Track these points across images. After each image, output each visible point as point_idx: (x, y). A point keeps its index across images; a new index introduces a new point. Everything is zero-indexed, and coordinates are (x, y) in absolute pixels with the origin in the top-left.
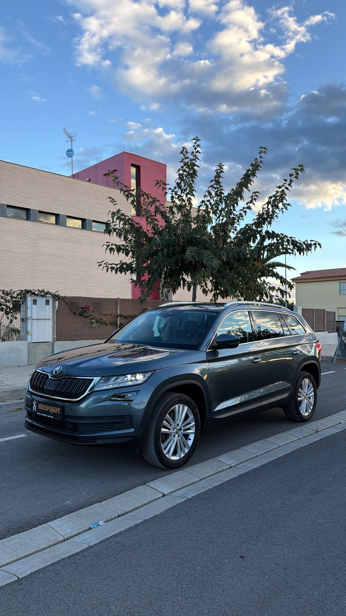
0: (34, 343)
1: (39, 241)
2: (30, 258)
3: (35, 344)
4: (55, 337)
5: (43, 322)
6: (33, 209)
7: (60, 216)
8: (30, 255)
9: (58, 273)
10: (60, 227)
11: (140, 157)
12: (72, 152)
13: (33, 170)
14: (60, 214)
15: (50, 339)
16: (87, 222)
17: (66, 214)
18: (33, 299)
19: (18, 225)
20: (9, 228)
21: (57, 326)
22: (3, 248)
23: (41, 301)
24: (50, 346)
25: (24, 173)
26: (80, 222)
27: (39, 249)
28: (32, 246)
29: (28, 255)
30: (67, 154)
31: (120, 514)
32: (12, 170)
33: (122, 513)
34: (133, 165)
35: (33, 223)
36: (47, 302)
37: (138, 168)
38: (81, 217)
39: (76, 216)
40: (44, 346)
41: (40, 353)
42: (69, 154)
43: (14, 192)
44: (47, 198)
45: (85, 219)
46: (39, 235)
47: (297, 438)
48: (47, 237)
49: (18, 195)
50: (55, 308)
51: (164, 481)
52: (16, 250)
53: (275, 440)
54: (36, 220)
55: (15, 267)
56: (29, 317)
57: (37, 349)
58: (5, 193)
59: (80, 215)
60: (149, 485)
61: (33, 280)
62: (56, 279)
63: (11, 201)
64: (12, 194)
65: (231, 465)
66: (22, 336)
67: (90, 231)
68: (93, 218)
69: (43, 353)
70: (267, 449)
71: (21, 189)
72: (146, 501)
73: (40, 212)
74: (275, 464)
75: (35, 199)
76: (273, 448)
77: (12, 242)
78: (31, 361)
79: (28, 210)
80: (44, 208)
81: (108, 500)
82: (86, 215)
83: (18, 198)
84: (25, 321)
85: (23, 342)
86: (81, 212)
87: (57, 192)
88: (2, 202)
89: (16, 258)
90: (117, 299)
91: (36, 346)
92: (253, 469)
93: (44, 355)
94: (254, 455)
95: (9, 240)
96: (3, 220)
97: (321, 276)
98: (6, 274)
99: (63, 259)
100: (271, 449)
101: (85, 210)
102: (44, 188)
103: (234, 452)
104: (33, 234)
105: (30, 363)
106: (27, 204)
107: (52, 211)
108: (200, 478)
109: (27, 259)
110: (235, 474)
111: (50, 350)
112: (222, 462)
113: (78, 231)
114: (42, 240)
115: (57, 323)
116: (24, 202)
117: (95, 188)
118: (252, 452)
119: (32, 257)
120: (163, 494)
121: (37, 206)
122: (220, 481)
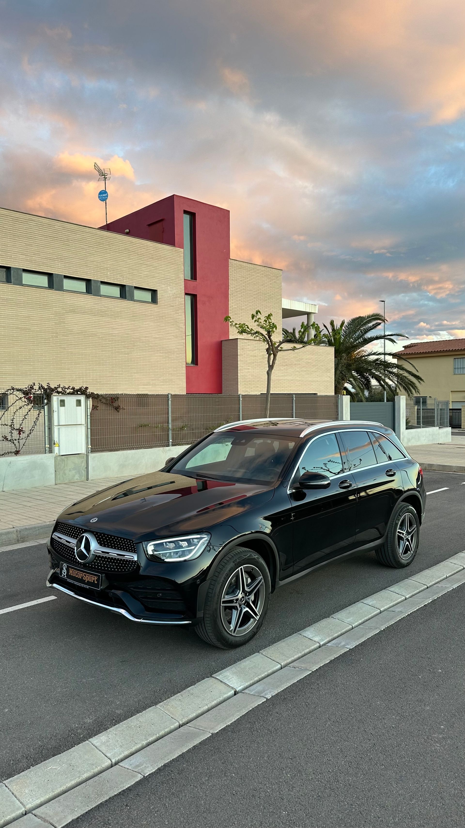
0: (62, 455)
1: (66, 315)
2: (54, 338)
3: (63, 457)
4: (90, 446)
5: (74, 428)
6: (56, 273)
7: (92, 282)
8: (54, 335)
9: (90, 357)
10: (93, 296)
12: (106, 195)
13: (56, 223)
14: (92, 279)
15: (83, 450)
16: (127, 289)
17: (99, 280)
18: (60, 399)
19: (38, 295)
20: (26, 299)
21: (91, 433)
22: (19, 326)
23: (71, 400)
24: (83, 459)
25: (44, 227)
26: (117, 289)
27: (66, 326)
28: (56, 322)
29: (52, 334)
30: (99, 197)
31: (181, 723)
32: (28, 223)
33: (184, 720)
34: (186, 212)
35: (57, 292)
36: (79, 403)
37: (193, 215)
38: (118, 283)
39: (112, 282)
40: (76, 460)
41: (70, 469)
42: (102, 197)
43: (31, 251)
44: (74, 259)
45: (125, 285)
46: (65, 308)
47: (404, 598)
48: (76, 311)
49: (36, 256)
50: (89, 410)
51: (235, 671)
52: (35, 327)
53: (375, 602)
54: (60, 288)
55: (36, 350)
56: (55, 422)
57: (66, 464)
58: (20, 253)
59: (119, 279)
60: (217, 677)
61: (59, 367)
62: (88, 364)
63: (28, 264)
64: (29, 255)
65: (319, 643)
66: (47, 448)
67: (131, 301)
68: (134, 284)
69: (74, 469)
70: (365, 617)
71: (41, 247)
72: (213, 701)
73: (66, 277)
74: (377, 641)
75: (59, 260)
76: (373, 614)
77: (31, 317)
78: (60, 480)
79: (50, 275)
80: (71, 272)
81: (165, 701)
82: (125, 280)
83: (37, 260)
84: (50, 429)
85: (48, 455)
86: (118, 276)
87: (88, 250)
88: (17, 265)
89: (35, 339)
90: (168, 395)
91: (65, 459)
92: (348, 650)
93: (75, 471)
94: (348, 626)
95: (27, 315)
96: (19, 288)
97: (430, 351)
98: (23, 359)
99: (97, 338)
100: (370, 616)
101: (125, 273)
102: (70, 245)
103: (324, 623)
104: (57, 307)
105: (58, 482)
106: (49, 268)
107: (82, 275)
108: (281, 665)
109: (51, 340)
110: (326, 658)
111: (84, 464)
112: (309, 639)
113: (116, 301)
114: (69, 314)
115: (91, 429)
116: (45, 265)
117: (136, 244)
118: (346, 622)
119: (57, 337)
120: (235, 690)
121: (61, 270)
122: (306, 670)
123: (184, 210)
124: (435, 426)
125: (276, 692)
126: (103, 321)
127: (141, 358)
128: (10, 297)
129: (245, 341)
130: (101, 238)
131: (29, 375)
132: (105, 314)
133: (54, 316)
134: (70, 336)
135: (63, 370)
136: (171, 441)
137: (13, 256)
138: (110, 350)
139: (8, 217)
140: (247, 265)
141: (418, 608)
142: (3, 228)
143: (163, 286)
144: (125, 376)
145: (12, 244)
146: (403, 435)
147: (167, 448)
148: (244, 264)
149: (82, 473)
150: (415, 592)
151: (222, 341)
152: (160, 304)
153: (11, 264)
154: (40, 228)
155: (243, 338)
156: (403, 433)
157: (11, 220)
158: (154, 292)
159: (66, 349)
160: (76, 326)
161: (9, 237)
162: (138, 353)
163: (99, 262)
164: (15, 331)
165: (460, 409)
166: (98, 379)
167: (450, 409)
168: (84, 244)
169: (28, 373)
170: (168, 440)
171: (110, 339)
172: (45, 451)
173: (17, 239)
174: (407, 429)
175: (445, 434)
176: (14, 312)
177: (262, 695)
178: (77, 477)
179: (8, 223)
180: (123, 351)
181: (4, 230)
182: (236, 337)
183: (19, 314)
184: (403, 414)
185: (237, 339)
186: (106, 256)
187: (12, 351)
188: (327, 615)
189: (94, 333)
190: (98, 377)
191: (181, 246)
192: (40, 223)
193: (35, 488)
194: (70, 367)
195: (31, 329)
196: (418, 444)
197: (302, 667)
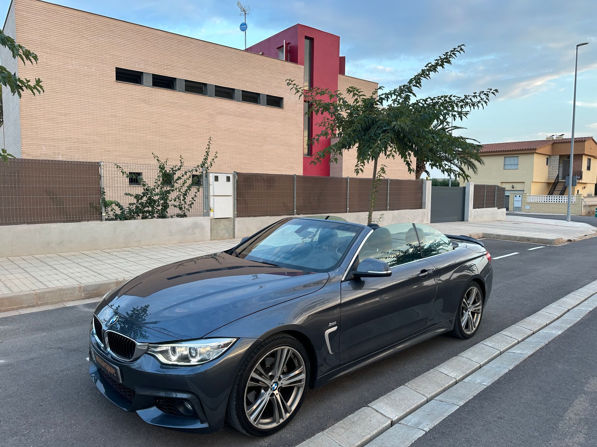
1: (216, 116)
3: (217, 219)
4: (236, 213)
5: (225, 198)
6: (210, 83)
7: (236, 90)
10: (236, 102)
12: (246, 26)
13: (210, 45)
14: (236, 88)
15: (231, 215)
16: (261, 96)
17: (241, 89)
19: (196, 100)
20: (187, 103)
21: (237, 202)
22: (182, 123)
23: (222, 177)
24: (231, 222)
27: (216, 124)
28: (209, 121)
29: (206, 130)
30: (240, 28)
34: (306, 38)
35: (210, 98)
36: (228, 179)
37: (311, 40)
38: (255, 92)
39: (250, 91)
40: (226, 222)
41: (221, 229)
43: (192, 66)
44: (223, 73)
45: (260, 94)
46: (215, 110)
47: (517, 341)
48: (223, 112)
49: (195, 70)
50: (235, 185)
51: (387, 401)
52: (194, 125)
53: (493, 344)
56: (211, 194)
57: (219, 225)
58: (183, 68)
59: (255, 89)
60: (373, 407)
63: (189, 76)
64: (190, 69)
65: (456, 379)
66: (205, 212)
67: (264, 106)
68: (266, 92)
69: (225, 229)
71: (198, 63)
72: (374, 430)
73: (216, 87)
75: (212, 73)
77: (191, 117)
78: (214, 237)
79: (205, 85)
80: (220, 82)
81: (330, 428)
82: (260, 90)
83: (195, 73)
84: (208, 198)
85: (205, 217)
86: (255, 86)
88: (181, 76)
89: (194, 133)
90: (294, 176)
91: (218, 222)
92: (486, 387)
93: (225, 231)
95: (188, 115)
96: (182, 95)
99: (238, 134)
101: (260, 84)
103: (454, 361)
105: (213, 238)
108: (427, 398)
111: (232, 226)
112: (446, 374)
113: (253, 106)
114: (218, 115)
115: (237, 200)
116: (201, 77)
117: (269, 62)
118: (474, 360)
119: (209, 132)
120: (391, 420)
121: (213, 81)
122: (454, 404)
123: (305, 36)
124: (494, 207)
125: (433, 426)
127: (270, 150)
128: (175, 101)
130: (242, 57)
131: (189, 161)
133: (206, 116)
137: (178, 70)
138: (248, 143)
139: (175, 39)
142: (170, 48)
143: (288, 95)
145: (178, 60)
146: (470, 213)
148: (350, 78)
149: (230, 232)
150: (525, 336)
152: (285, 109)
153: (176, 76)
154: (198, 48)
156: (471, 212)
158: (281, 99)
160: (223, 124)
161: (175, 55)
163: (240, 75)
164: (179, 127)
165: (509, 196)
169: (189, 159)
170: (293, 210)
171: (248, 135)
172: (204, 214)
173: (181, 57)
174: (474, 208)
175: (501, 213)
176: (179, 112)
177: (420, 428)
178: (226, 235)
179: (174, 44)
180: (257, 144)
183: (182, 114)
184: (472, 196)
186: (246, 71)
187: (177, 142)
188: (456, 354)
191: (302, 64)
192: (197, 45)
195: (191, 126)
196: (482, 220)
197: (448, 401)
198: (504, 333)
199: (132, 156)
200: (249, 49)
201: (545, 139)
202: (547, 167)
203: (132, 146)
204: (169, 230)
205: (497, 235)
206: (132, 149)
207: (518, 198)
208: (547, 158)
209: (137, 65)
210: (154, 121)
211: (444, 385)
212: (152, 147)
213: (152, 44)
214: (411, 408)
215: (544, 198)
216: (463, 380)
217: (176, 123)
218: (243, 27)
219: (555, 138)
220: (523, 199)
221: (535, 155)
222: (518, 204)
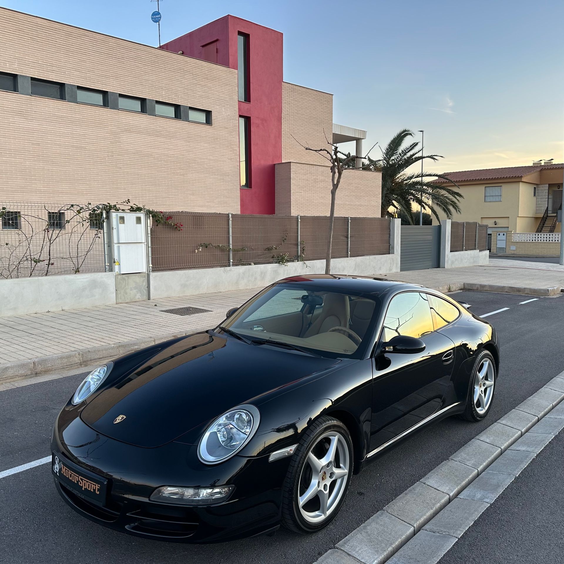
0: (123, 274)
1: (121, 134)
2: (110, 158)
3: (124, 276)
4: (151, 265)
5: (134, 246)
6: (111, 91)
7: (147, 101)
8: (110, 154)
9: (146, 178)
10: (148, 116)
11: (248, 23)
12: (159, 16)
13: (110, 39)
14: (147, 98)
15: (143, 269)
16: (182, 109)
17: (154, 99)
18: (119, 216)
19: (93, 113)
20: (81, 117)
21: (152, 251)
23: (131, 217)
24: (144, 278)
25: (98, 42)
26: (172, 109)
27: (122, 146)
29: (108, 154)
30: (152, 18)
32: (82, 38)
34: (240, 33)
35: (112, 110)
36: (139, 220)
37: (246, 37)
38: (173, 103)
39: (167, 102)
40: (136, 278)
41: (131, 288)
42: (155, 18)
43: (86, 68)
44: (129, 77)
45: (179, 106)
46: (120, 127)
47: (519, 433)
48: (131, 130)
49: (91, 73)
50: (149, 228)
52: (91, 146)
53: (492, 438)
54: (115, 107)
55: (92, 169)
56: (115, 240)
57: (127, 283)
58: (74, 70)
59: (173, 99)
60: (342, 549)
61: (115, 186)
62: (144, 185)
63: (82, 81)
64: (83, 71)
65: (449, 495)
66: (107, 266)
67: (186, 121)
68: (189, 104)
69: (136, 288)
70: (489, 458)
71: (95, 64)
73: (121, 96)
74: (518, 492)
75: (114, 78)
76: (495, 454)
77: (86, 136)
78: (121, 299)
79: (104, 93)
80: (126, 90)
82: (180, 100)
83: (91, 77)
84: (110, 246)
85: (108, 273)
86: (173, 96)
87: (142, 69)
88: (71, 81)
89: (91, 158)
90: (228, 215)
91: (126, 278)
92: (489, 505)
93: (136, 290)
94: (474, 471)
95: (82, 133)
96: (73, 106)
97: (463, 180)
98: (80, 178)
99: (152, 158)
100: (493, 456)
101: (179, 93)
102: (125, 63)
103: (445, 467)
104: (113, 126)
105: (119, 301)
106: (104, 85)
107: (137, 94)
108: (414, 527)
109: (107, 159)
110: (467, 519)
111: (145, 284)
112: (435, 489)
113: (171, 121)
114: (124, 133)
115: (152, 248)
116: (99, 83)
117: (191, 64)
118: (470, 465)
121: (116, 88)
122: (450, 536)
123: (238, 31)
124: (475, 249)
126: (159, 141)
127: (197, 180)
128: (64, 115)
129: (298, 165)
130: (156, 57)
131: (86, 194)
132: (160, 134)
133: (109, 135)
134: (125, 155)
135: (120, 190)
136: (231, 261)
137: (66, 72)
138: (166, 170)
139: (61, 31)
140: (299, 88)
141: (544, 446)
142: (56, 42)
143: (218, 107)
144: (181, 197)
145: (66, 60)
147: (228, 268)
148: (297, 87)
149: (144, 292)
150: (529, 425)
151: (274, 165)
152: (214, 126)
153: (65, 80)
154: (94, 43)
155: (295, 162)
156: (447, 256)
157: (64, 34)
158: (208, 113)
159: (122, 168)
160: (132, 145)
161: (62, 52)
162: (194, 175)
163: (153, 81)
164: (70, 150)
166: (154, 199)
167: (489, 234)
168: (139, 62)
169: (85, 192)
170: (229, 260)
171: (166, 160)
172: (105, 269)
173: (71, 54)
174: (451, 251)
175: (484, 257)
176: (69, 130)
178: (138, 296)
179: (61, 37)
180: (178, 172)
181: (57, 45)
182: (290, 161)
183: (74, 132)
184: (448, 237)
185: (291, 162)
186: (160, 75)
187: (67, 170)
188: (445, 457)
189: (149, 153)
190: (154, 198)
191: (235, 67)
192: (94, 39)
193: (96, 307)
194: (126, 187)
195: (87, 148)
196: (461, 266)
197: (442, 531)
198: (504, 422)
199: (5, 189)
200: (165, 47)
201: (531, 165)
202: (535, 198)
203: (4, 176)
204: (57, 292)
205: (481, 285)
206: (4, 180)
207: (501, 237)
208: (535, 188)
209: (8, 65)
210: (35, 142)
211: (434, 505)
212: (33, 177)
213: (29, 36)
214: (394, 546)
215: (532, 237)
216: (459, 496)
217: (67, 143)
218: (156, 17)
219: (543, 164)
220: (508, 238)
221: (521, 184)
222: (501, 244)
